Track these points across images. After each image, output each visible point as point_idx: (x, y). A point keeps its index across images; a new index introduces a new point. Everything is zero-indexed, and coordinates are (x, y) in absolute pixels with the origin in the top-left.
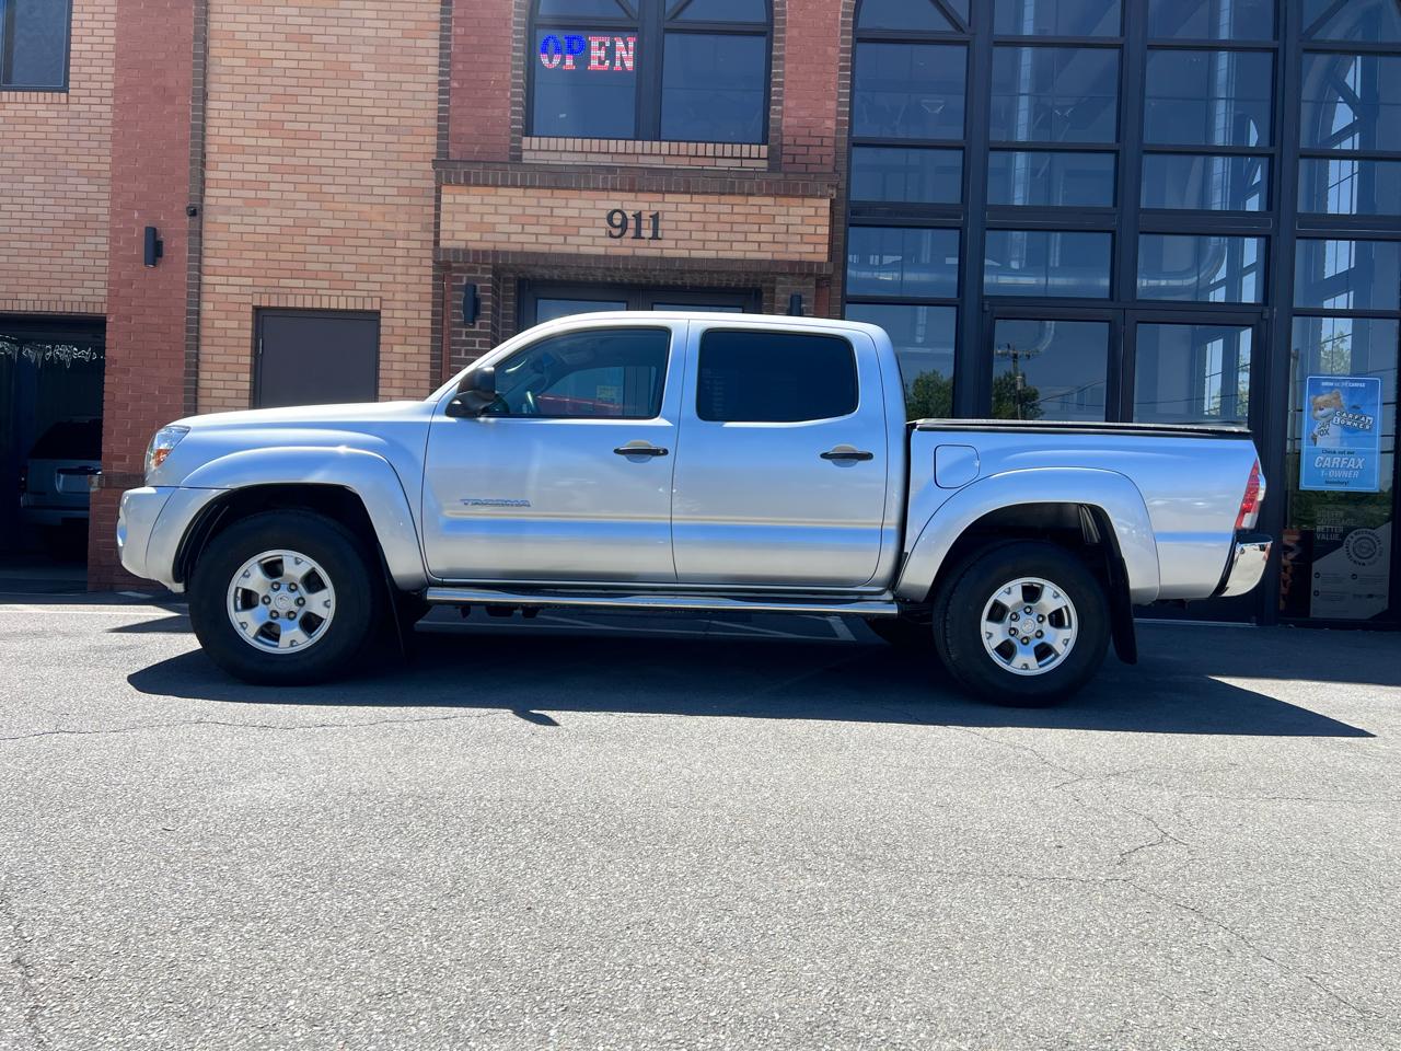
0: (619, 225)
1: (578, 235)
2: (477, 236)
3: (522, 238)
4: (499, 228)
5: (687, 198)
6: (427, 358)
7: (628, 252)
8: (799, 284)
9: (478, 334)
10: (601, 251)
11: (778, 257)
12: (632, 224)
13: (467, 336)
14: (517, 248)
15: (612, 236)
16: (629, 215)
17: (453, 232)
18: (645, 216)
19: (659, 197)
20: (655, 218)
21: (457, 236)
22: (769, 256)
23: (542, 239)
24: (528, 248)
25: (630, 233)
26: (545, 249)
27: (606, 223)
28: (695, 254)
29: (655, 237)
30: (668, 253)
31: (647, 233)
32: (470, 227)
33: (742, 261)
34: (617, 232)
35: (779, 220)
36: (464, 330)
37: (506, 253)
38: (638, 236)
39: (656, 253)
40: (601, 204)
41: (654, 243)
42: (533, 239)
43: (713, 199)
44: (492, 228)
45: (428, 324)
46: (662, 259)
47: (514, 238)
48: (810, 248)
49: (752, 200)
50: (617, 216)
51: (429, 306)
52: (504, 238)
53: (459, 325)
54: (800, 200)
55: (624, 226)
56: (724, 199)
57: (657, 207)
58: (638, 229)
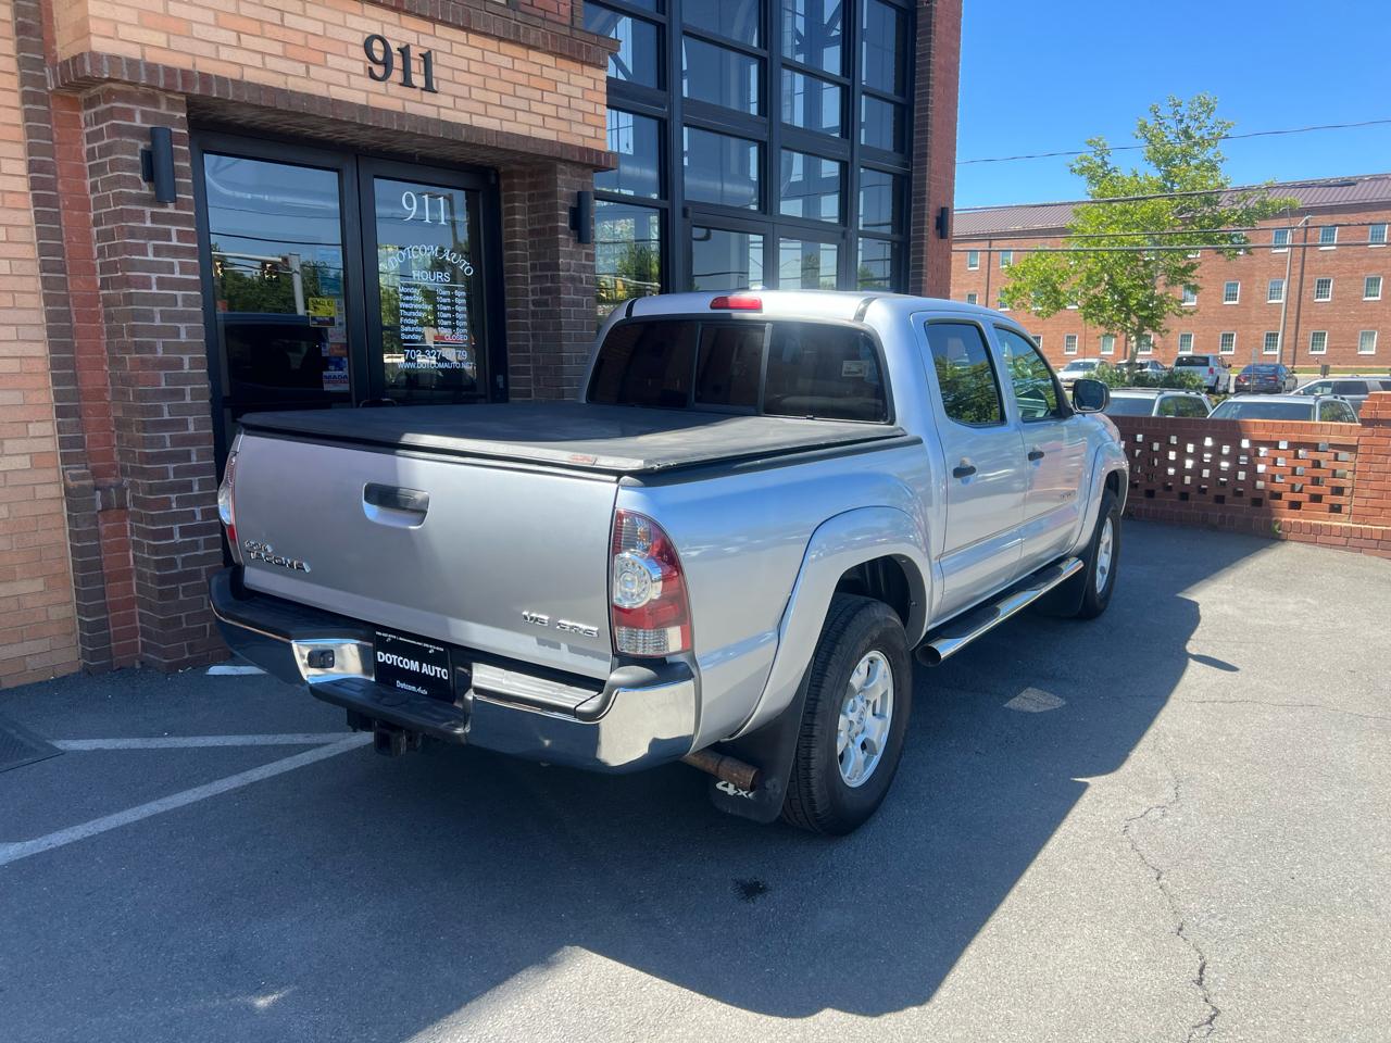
0: (382, 60)
1: (325, 65)
2: (160, 39)
3: (241, 57)
4: (198, 30)
5: (460, 36)
6: (31, 252)
7: (394, 105)
8: (579, 176)
9: (173, 219)
10: (359, 98)
11: (564, 139)
12: (398, 62)
13: (153, 222)
14: (231, 73)
15: (372, 76)
16: (394, 46)
17: (116, 23)
18: (414, 53)
19: (426, 26)
20: (426, 58)
21: (124, 32)
22: (551, 136)
23: (272, 63)
24: (251, 76)
25: (397, 76)
26: (277, 82)
27: (361, 54)
28: (478, 122)
29: (429, 88)
30: (449, 116)
31: (418, 80)
32: (145, 19)
33: (527, 139)
34: (379, 71)
35: (562, 88)
36: (148, 210)
37: (223, 81)
38: (407, 82)
39: (431, 113)
40: (354, 22)
41: (427, 96)
42: (257, 60)
43: (492, 44)
44: (183, 28)
45: (22, 185)
46: (439, 122)
47: (225, 54)
48: (590, 132)
49: (535, 56)
50: (377, 45)
51: (19, 151)
52: (207, 50)
53: (141, 200)
54: (578, 66)
55: (387, 63)
56: (505, 47)
57: (428, 43)
58: (406, 71)
